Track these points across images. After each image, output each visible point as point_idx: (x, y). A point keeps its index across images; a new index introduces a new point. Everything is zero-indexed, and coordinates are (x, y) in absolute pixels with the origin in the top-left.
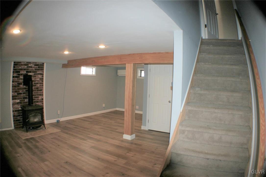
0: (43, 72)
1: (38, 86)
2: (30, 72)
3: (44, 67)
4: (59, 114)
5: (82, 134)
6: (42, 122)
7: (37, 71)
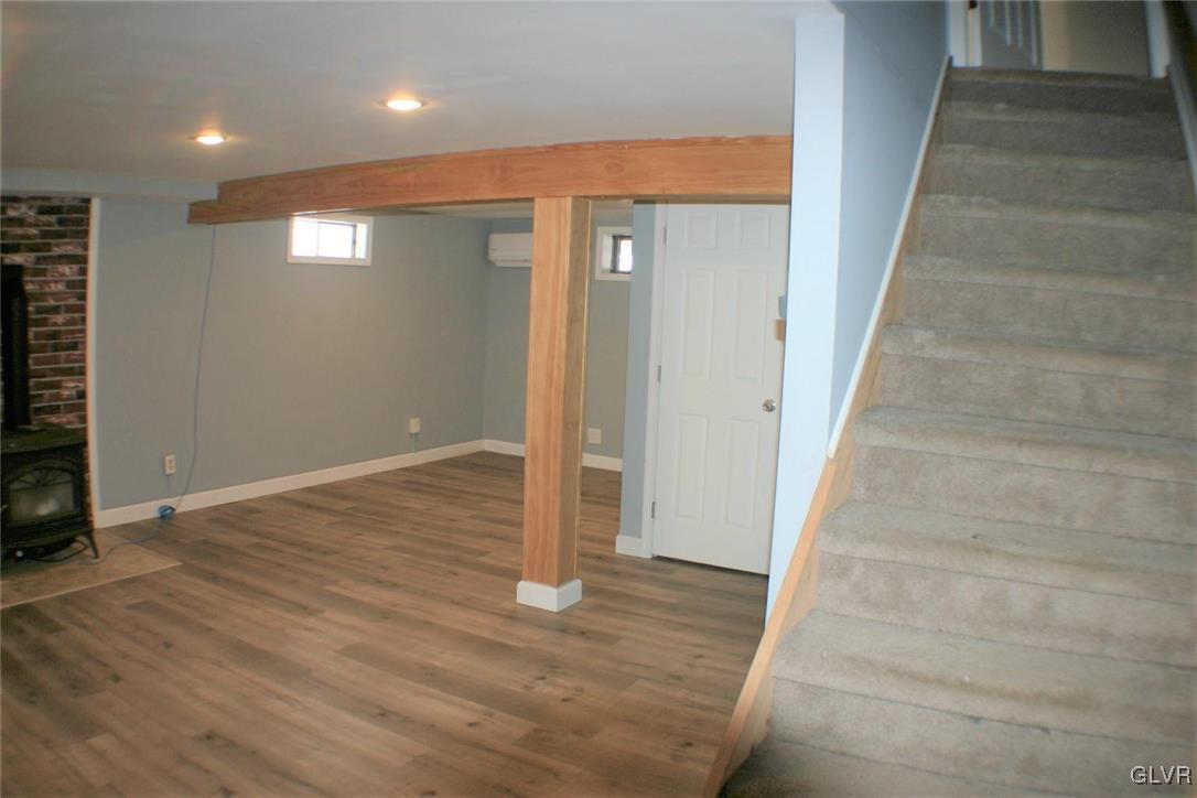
0: (86, 247)
1: (55, 324)
2: (15, 249)
3: (88, 219)
4: (170, 475)
5: (294, 582)
6: (77, 521)
7: (49, 244)
